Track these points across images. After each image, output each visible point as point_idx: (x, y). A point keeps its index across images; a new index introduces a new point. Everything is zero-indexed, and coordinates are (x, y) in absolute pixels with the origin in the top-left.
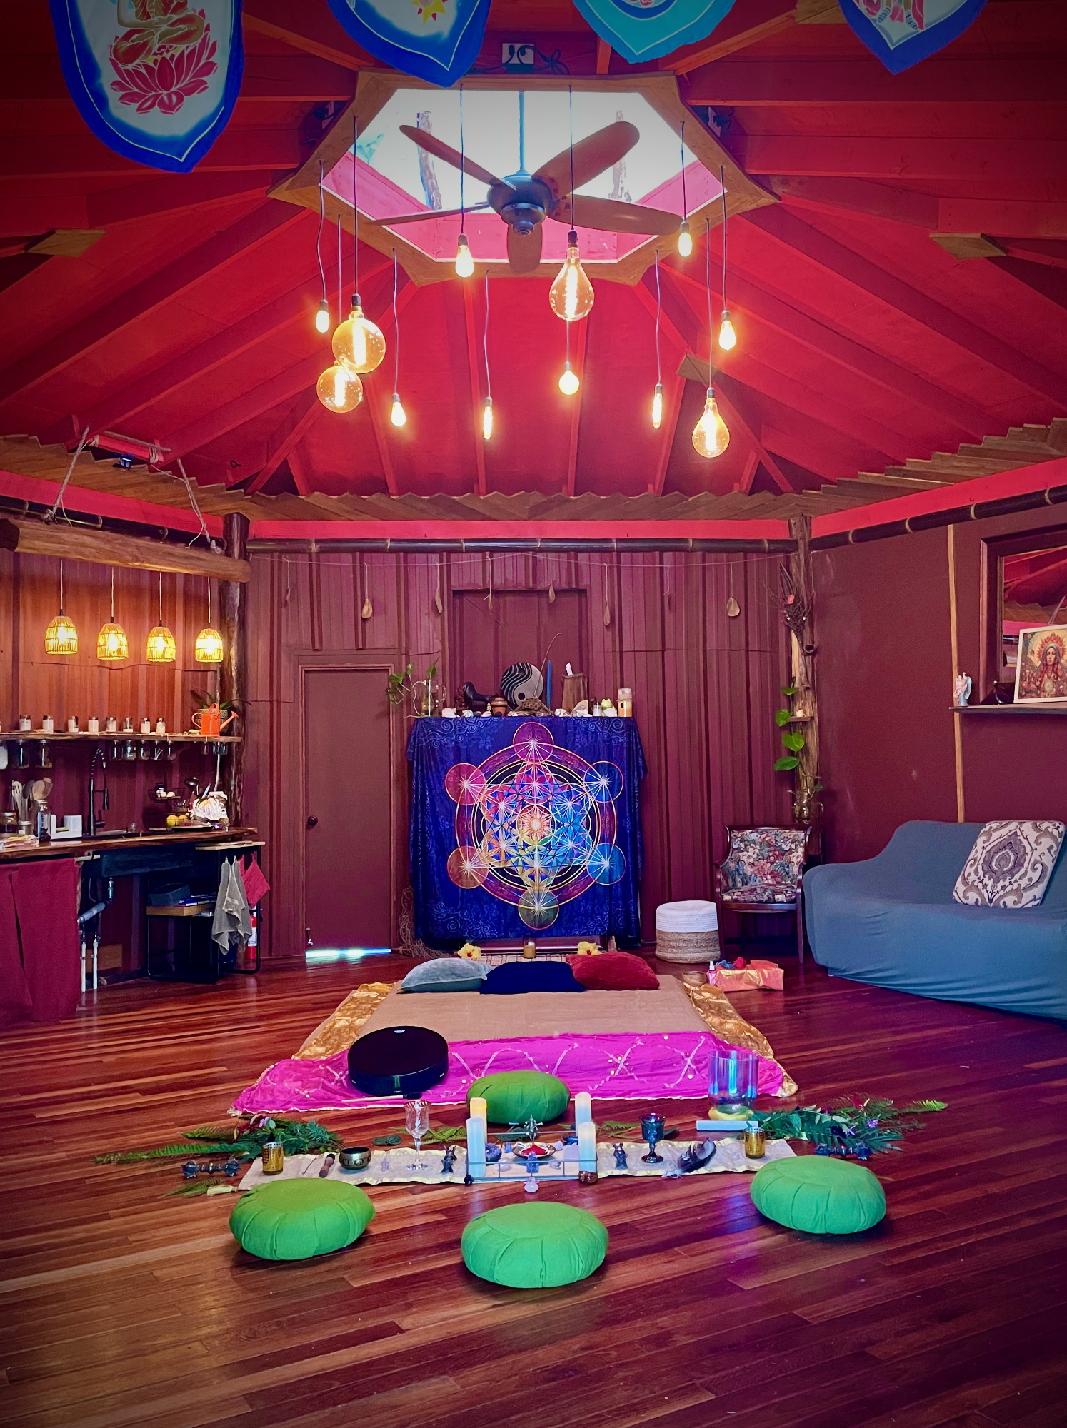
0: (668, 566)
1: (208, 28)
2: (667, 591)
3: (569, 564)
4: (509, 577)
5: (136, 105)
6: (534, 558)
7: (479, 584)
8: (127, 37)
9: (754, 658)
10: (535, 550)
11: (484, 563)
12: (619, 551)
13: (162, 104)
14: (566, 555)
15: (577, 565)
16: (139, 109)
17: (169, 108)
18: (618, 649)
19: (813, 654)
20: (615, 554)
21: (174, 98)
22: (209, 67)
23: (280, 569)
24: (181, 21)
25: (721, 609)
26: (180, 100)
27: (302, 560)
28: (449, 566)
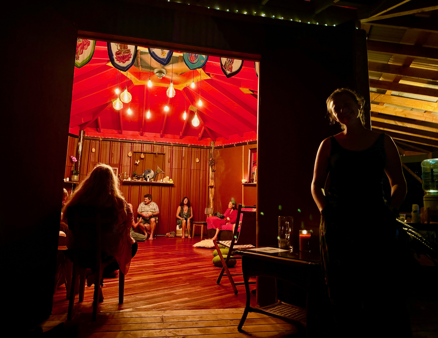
0: (184, 150)
1: (131, 52)
2: (183, 156)
3: (161, 148)
4: (147, 150)
5: (118, 61)
6: (153, 146)
7: (140, 151)
8: (118, 51)
9: (201, 171)
10: (154, 144)
11: (142, 146)
12: (173, 146)
13: (123, 62)
14: (161, 146)
15: (163, 148)
16: (119, 62)
17: (124, 63)
18: (171, 168)
19: (214, 172)
20: (172, 147)
21: (125, 61)
22: (130, 57)
23: (92, 144)
24: (127, 50)
25: (195, 160)
26: (125, 62)
27: (98, 142)
28: (133, 146)
